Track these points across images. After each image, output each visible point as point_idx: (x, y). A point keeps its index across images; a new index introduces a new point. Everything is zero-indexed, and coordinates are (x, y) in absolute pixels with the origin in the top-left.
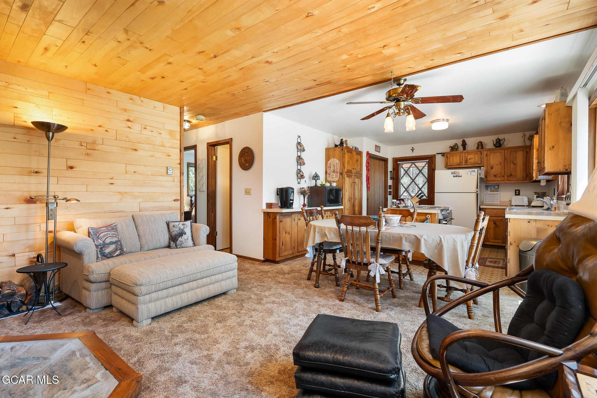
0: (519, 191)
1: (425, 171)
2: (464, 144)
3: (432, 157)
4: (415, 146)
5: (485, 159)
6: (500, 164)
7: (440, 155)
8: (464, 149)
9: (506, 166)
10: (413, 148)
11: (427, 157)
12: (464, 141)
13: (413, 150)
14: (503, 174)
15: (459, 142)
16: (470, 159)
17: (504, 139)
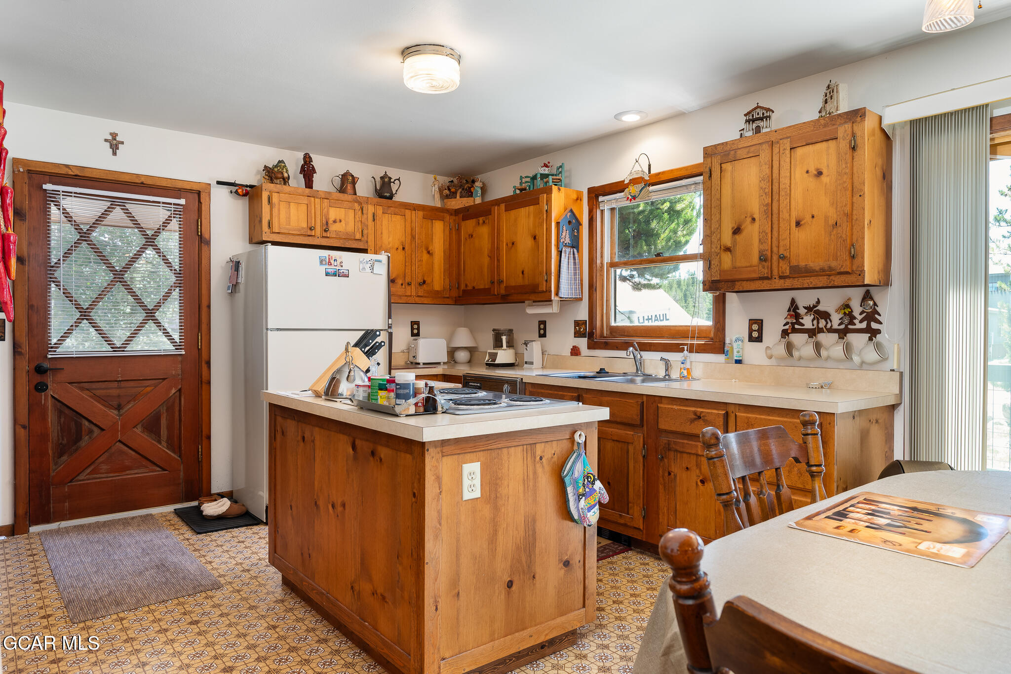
0: (418, 323)
1: (171, 242)
2: (308, 171)
3: (199, 193)
4: (125, 130)
5: (370, 228)
6: (404, 249)
7: (225, 190)
8: (309, 184)
9: (413, 256)
10: (114, 135)
11: (180, 190)
12: (307, 159)
13: (114, 144)
14: (408, 280)
15: (293, 162)
16: (335, 222)
17: (399, 179)
